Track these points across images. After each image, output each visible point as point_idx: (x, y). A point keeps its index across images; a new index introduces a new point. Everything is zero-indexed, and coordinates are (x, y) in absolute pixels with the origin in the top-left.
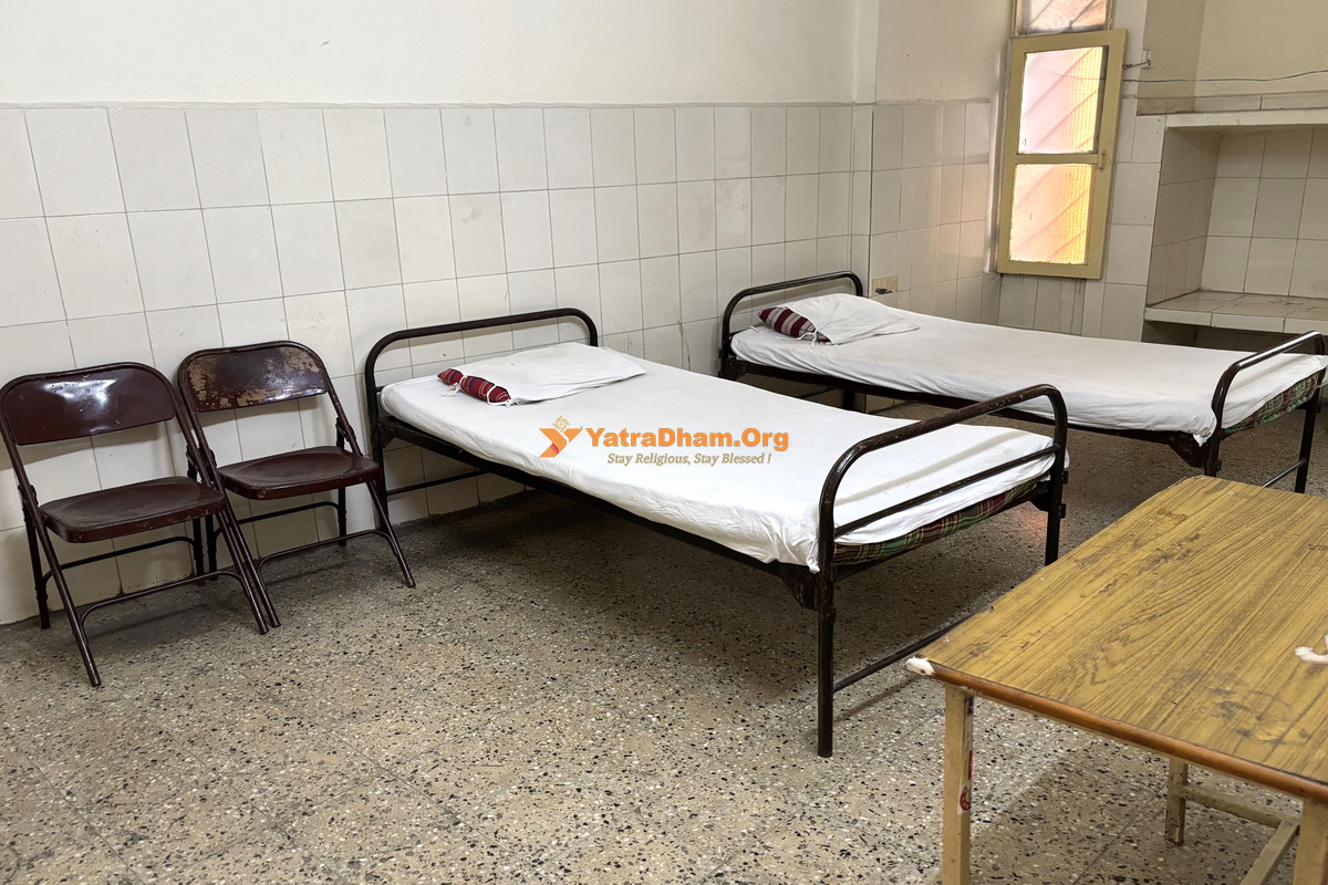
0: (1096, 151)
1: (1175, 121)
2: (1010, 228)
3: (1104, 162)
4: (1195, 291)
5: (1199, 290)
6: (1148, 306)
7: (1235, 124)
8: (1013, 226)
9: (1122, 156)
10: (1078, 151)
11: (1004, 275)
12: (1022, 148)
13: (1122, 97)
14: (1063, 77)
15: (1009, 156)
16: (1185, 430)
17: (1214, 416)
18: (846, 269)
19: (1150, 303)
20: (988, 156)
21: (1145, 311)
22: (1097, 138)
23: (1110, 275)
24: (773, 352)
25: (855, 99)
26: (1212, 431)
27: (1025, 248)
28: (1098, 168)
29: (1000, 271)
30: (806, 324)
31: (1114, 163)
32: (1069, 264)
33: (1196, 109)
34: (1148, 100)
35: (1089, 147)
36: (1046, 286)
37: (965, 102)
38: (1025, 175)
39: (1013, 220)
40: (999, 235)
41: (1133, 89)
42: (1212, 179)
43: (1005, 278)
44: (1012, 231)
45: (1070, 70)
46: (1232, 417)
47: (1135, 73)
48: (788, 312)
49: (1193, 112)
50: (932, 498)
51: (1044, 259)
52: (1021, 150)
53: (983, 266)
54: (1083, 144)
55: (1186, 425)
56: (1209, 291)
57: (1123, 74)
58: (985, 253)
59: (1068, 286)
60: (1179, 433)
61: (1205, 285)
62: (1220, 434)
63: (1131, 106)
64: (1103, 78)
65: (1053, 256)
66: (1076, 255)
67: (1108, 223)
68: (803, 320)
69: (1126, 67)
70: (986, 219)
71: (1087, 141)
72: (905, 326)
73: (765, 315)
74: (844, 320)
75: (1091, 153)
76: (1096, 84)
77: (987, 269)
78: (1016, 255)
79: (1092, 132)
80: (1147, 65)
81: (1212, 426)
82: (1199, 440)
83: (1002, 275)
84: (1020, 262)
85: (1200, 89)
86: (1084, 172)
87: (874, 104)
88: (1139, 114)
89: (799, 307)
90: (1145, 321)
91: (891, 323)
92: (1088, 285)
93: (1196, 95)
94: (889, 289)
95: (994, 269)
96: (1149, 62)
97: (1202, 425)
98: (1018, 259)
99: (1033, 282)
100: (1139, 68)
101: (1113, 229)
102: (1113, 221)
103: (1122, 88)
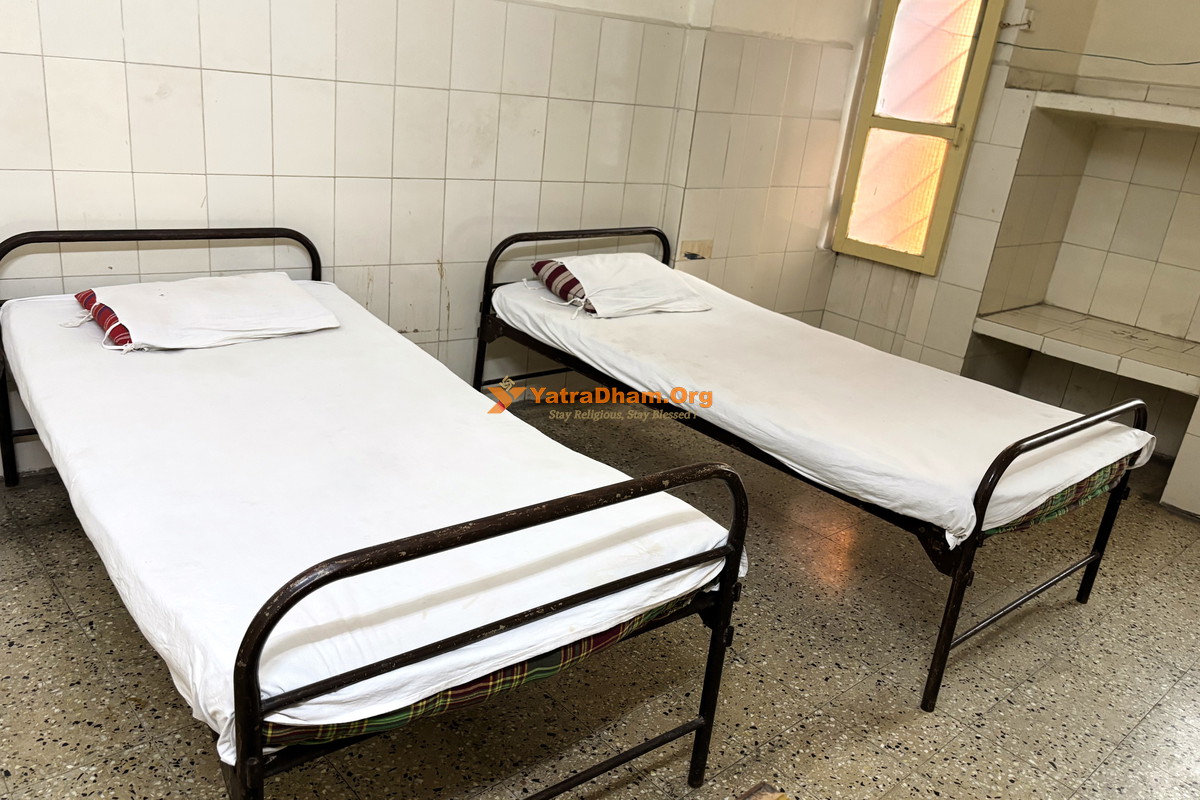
0: (953, 125)
1: (1045, 100)
2: (852, 201)
3: (960, 137)
4: (1039, 304)
5: (1042, 304)
6: (979, 315)
7: (1109, 113)
8: (856, 198)
9: (979, 137)
10: (935, 121)
11: (838, 254)
12: (880, 110)
13: (993, 62)
14: (935, 29)
15: (864, 119)
16: (937, 523)
17: (973, 513)
18: (655, 224)
19: (982, 312)
20: (841, 113)
21: (975, 322)
22: (958, 108)
23: (945, 275)
24: (530, 317)
25: (691, 20)
26: (968, 533)
27: (864, 229)
28: (954, 145)
29: (836, 248)
30: (577, 287)
31: (972, 141)
32: (906, 253)
33: (1076, 90)
34: (1021, 70)
35: (948, 119)
36: (879, 275)
37: (822, 45)
38: (878, 139)
39: (857, 192)
40: (840, 209)
41: (1006, 54)
42: (1079, 175)
43: (840, 258)
44: (854, 204)
45: (943, 23)
46: (997, 516)
47: (1011, 36)
48: (562, 269)
49: (1072, 93)
50: (482, 638)
51: (881, 244)
52: (878, 111)
53: (818, 238)
54: (942, 114)
55: (939, 518)
56: (1053, 306)
57: (999, 35)
58: (822, 226)
59: (902, 278)
60: (929, 526)
61: (1049, 299)
62: (978, 537)
63: (1001, 74)
64: (976, 37)
65: (892, 241)
66: (913, 244)
67: (953, 212)
68: (575, 282)
69: (1003, 26)
70: (829, 186)
71: (947, 111)
72: (696, 304)
73: (537, 268)
74: (621, 288)
75: (949, 125)
76: (967, 43)
77: (822, 244)
78: (853, 234)
79: (954, 101)
80: (1026, 26)
81: (969, 526)
82: (952, 541)
83: (837, 254)
84: (857, 242)
85: (1086, 67)
86: (938, 147)
87: (708, 29)
88: (1009, 86)
89: (577, 265)
90: (973, 331)
91: (680, 299)
92: (922, 282)
93: (1080, 74)
94: (701, 255)
95: (829, 246)
96: (1029, 23)
97: (957, 523)
98: (855, 238)
99: (867, 266)
100: (1016, 30)
101: (958, 219)
102: (960, 210)
103: (995, 51)
